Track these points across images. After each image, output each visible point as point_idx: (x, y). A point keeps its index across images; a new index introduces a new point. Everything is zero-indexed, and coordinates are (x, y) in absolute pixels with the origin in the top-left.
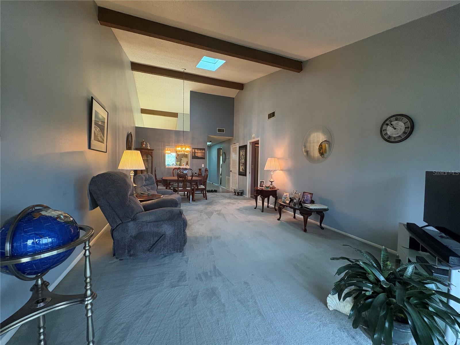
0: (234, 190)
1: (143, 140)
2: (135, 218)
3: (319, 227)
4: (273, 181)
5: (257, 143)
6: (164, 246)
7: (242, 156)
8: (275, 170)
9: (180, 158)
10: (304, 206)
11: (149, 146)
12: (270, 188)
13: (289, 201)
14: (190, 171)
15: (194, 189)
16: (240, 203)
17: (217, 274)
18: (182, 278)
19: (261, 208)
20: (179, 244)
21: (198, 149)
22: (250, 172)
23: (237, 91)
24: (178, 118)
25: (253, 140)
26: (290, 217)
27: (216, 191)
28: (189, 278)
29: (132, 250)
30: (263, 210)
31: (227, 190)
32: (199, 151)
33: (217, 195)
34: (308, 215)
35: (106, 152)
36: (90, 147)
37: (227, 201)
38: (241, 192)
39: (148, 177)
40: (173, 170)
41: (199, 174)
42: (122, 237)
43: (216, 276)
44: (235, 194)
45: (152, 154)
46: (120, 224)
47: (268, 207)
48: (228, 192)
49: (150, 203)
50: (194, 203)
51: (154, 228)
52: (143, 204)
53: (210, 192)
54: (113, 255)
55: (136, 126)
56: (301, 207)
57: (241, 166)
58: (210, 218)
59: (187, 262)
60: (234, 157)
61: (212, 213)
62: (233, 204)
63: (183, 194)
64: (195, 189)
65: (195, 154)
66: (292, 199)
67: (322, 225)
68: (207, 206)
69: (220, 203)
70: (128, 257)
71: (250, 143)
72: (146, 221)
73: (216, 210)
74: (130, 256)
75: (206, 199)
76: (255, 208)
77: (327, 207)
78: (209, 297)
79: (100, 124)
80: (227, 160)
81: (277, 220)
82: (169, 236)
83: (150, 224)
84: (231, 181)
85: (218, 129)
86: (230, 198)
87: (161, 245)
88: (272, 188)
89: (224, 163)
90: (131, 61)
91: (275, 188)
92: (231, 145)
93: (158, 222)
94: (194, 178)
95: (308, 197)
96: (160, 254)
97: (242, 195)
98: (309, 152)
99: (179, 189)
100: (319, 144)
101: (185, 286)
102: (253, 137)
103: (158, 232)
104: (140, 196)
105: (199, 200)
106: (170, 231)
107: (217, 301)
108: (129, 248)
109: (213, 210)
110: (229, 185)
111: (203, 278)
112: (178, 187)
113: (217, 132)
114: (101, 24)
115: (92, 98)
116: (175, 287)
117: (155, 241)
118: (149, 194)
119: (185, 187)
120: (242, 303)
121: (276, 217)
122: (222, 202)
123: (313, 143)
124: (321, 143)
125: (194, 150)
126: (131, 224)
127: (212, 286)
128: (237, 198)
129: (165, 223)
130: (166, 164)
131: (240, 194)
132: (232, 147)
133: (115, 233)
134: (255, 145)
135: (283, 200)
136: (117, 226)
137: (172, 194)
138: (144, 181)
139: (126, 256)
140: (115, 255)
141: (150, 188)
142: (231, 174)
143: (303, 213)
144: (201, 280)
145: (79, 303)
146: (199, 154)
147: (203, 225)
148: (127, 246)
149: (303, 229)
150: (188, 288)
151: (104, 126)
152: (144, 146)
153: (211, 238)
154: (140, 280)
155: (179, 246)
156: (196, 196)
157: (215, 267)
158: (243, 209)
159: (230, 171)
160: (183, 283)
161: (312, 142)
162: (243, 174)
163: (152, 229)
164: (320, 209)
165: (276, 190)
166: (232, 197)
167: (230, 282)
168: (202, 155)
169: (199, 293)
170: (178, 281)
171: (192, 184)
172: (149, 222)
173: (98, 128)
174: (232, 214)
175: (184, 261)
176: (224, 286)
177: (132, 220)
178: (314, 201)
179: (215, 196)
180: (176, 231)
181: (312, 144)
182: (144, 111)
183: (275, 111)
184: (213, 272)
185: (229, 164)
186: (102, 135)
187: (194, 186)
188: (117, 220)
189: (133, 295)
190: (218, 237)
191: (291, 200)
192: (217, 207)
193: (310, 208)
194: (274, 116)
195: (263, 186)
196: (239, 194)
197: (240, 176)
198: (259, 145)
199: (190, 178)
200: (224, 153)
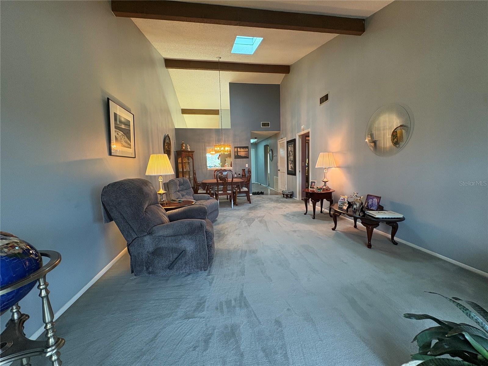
0: (282, 192)
1: (183, 142)
2: (151, 232)
3: (390, 240)
4: (327, 181)
5: (307, 135)
6: (186, 263)
7: (291, 152)
8: (329, 168)
9: (223, 158)
10: (367, 213)
11: (189, 148)
12: (324, 190)
13: (346, 207)
14: (230, 173)
15: (235, 192)
16: (289, 208)
17: (243, 304)
18: (200, 306)
19: (311, 214)
20: (202, 261)
21: (240, 147)
22: (300, 171)
23: (283, 75)
24: (219, 115)
25: (302, 133)
26: (349, 226)
27: (262, 193)
28: (208, 307)
29: (150, 267)
30: (314, 217)
31: (275, 191)
32: (242, 150)
33: (263, 198)
34: (373, 226)
35: (135, 158)
36: (110, 154)
37: (273, 204)
38: (290, 193)
39: (182, 182)
40: (215, 172)
41: (243, 175)
42: (139, 253)
43: (240, 306)
44: (284, 197)
45: (193, 156)
46: (136, 238)
47: (321, 212)
48: (276, 194)
49: (176, 213)
50: (236, 207)
51: (172, 243)
52: (169, 213)
53: (257, 195)
54: (132, 271)
55: (176, 128)
56: (363, 214)
57: (289, 164)
58: (249, 226)
59: (211, 283)
60: (282, 153)
61: (254, 220)
62: (280, 208)
63: (226, 198)
64: (237, 192)
65: (238, 154)
66: (352, 203)
67: (395, 238)
68: (249, 211)
69: (265, 207)
70: (147, 275)
71: (299, 136)
72: (163, 235)
73: (259, 216)
74: (149, 273)
75: (250, 203)
76: (305, 214)
77: (403, 215)
78: (226, 339)
79: (123, 127)
80: (274, 158)
81: (332, 230)
82: (190, 252)
83: (167, 238)
84: (279, 181)
85: (262, 123)
86: (277, 201)
87: (182, 262)
88: (326, 190)
89: (272, 161)
90: (164, 58)
91: (330, 189)
92: (278, 141)
93: (176, 236)
94: (235, 180)
95: (373, 202)
96: (182, 272)
97: (292, 197)
98: (378, 143)
99: (219, 192)
100: (393, 131)
101: (201, 318)
102: (302, 128)
103: (177, 248)
104: (171, 203)
105: (242, 204)
106: (191, 246)
107: (234, 347)
108: (147, 264)
109: (255, 216)
110: (278, 186)
111: (225, 309)
112: (218, 191)
113: (261, 127)
114: (116, 16)
115: (108, 99)
116: (189, 318)
117: (175, 258)
118: (180, 201)
119: (225, 190)
120: (267, 356)
121: (331, 226)
122: (268, 206)
123: (384, 130)
124: (395, 129)
125: (236, 149)
126: (147, 239)
127: (233, 322)
128: (285, 201)
129: (185, 238)
130: (208, 165)
131: (290, 196)
132: (280, 142)
133: (131, 248)
134: (306, 138)
135: (339, 205)
136: (133, 241)
137: (209, 199)
138: (178, 186)
139: (144, 273)
140: (133, 272)
141: (185, 194)
142: (279, 173)
143: (367, 224)
144: (222, 312)
145: (38, 353)
146: (242, 153)
147: (240, 234)
148: (144, 263)
149: (366, 244)
150: (204, 322)
151: (130, 130)
152: (184, 148)
153: (246, 252)
154: (154, 305)
155: (203, 264)
156: (238, 199)
157: (242, 293)
158: (290, 215)
159: (278, 170)
160: (200, 314)
161: (382, 128)
162: (292, 173)
163: (171, 244)
164: (392, 218)
165: (331, 192)
166: (280, 200)
167: (257, 319)
168: (246, 154)
169: (216, 331)
170: (195, 311)
171: (233, 186)
172: (167, 237)
173: (120, 132)
174: (276, 222)
175: (208, 282)
176: (248, 324)
177: (148, 234)
178: (383, 207)
179: (260, 199)
180: (198, 247)
181: (382, 132)
182: (184, 111)
183: (328, 93)
184: (238, 301)
185: (277, 162)
186: (126, 139)
187: (236, 189)
188: (132, 234)
189: (141, 325)
190: (254, 252)
191: (350, 205)
192: (260, 213)
193: (377, 217)
194: (328, 99)
195: (314, 187)
196: (288, 197)
197: (289, 176)
198: (310, 138)
199: (230, 180)
200: (271, 150)
